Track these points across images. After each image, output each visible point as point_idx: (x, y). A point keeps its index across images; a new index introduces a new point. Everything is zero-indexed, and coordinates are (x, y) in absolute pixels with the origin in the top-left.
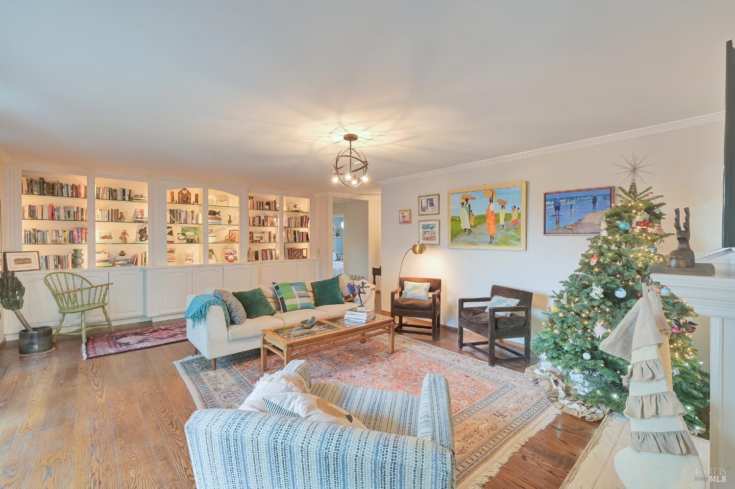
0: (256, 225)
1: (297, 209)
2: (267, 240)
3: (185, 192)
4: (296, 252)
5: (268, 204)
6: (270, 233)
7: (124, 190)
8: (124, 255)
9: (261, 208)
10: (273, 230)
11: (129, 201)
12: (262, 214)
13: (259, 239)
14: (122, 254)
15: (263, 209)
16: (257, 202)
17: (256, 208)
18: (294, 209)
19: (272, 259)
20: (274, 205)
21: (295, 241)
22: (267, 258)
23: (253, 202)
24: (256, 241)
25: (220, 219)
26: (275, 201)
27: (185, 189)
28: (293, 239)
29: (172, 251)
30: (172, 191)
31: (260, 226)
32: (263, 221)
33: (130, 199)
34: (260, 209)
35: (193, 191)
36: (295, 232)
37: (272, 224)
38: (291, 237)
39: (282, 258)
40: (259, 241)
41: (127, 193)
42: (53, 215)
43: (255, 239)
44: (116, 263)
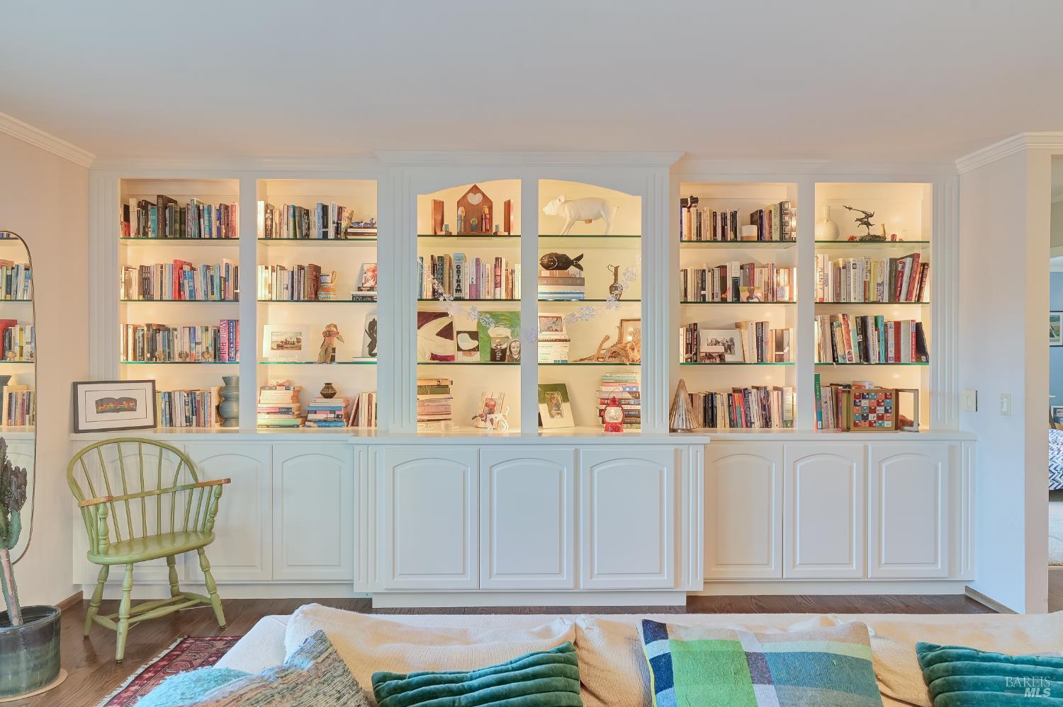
0: (709, 298)
1: (876, 231)
2: (752, 356)
3: (475, 199)
4: (865, 403)
5: (757, 218)
6: (760, 326)
7: (325, 209)
8: (330, 396)
9: (730, 235)
10: (774, 317)
11: (336, 239)
12: (731, 257)
13: (720, 349)
14: (329, 392)
15: (735, 240)
16: (715, 214)
17: (707, 234)
18: (863, 231)
19: (767, 423)
20: (776, 221)
21: (865, 356)
22: (749, 424)
23: (699, 215)
24: (709, 356)
25: (581, 282)
26: (781, 204)
27: (475, 190)
28: (855, 351)
29: (442, 388)
30: (439, 196)
31: (724, 301)
32: (736, 282)
33: (341, 235)
34: (724, 239)
35: (501, 191)
36: (863, 322)
37: (772, 296)
38: (849, 345)
39: (806, 420)
40: (721, 356)
41: (332, 217)
42: (180, 286)
43: (705, 348)
44: (311, 416)
